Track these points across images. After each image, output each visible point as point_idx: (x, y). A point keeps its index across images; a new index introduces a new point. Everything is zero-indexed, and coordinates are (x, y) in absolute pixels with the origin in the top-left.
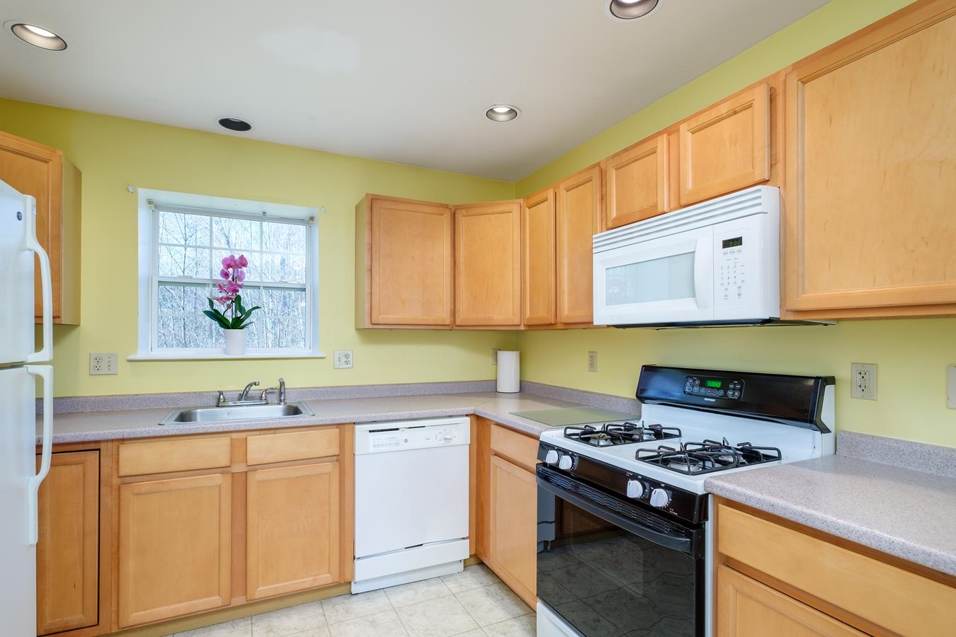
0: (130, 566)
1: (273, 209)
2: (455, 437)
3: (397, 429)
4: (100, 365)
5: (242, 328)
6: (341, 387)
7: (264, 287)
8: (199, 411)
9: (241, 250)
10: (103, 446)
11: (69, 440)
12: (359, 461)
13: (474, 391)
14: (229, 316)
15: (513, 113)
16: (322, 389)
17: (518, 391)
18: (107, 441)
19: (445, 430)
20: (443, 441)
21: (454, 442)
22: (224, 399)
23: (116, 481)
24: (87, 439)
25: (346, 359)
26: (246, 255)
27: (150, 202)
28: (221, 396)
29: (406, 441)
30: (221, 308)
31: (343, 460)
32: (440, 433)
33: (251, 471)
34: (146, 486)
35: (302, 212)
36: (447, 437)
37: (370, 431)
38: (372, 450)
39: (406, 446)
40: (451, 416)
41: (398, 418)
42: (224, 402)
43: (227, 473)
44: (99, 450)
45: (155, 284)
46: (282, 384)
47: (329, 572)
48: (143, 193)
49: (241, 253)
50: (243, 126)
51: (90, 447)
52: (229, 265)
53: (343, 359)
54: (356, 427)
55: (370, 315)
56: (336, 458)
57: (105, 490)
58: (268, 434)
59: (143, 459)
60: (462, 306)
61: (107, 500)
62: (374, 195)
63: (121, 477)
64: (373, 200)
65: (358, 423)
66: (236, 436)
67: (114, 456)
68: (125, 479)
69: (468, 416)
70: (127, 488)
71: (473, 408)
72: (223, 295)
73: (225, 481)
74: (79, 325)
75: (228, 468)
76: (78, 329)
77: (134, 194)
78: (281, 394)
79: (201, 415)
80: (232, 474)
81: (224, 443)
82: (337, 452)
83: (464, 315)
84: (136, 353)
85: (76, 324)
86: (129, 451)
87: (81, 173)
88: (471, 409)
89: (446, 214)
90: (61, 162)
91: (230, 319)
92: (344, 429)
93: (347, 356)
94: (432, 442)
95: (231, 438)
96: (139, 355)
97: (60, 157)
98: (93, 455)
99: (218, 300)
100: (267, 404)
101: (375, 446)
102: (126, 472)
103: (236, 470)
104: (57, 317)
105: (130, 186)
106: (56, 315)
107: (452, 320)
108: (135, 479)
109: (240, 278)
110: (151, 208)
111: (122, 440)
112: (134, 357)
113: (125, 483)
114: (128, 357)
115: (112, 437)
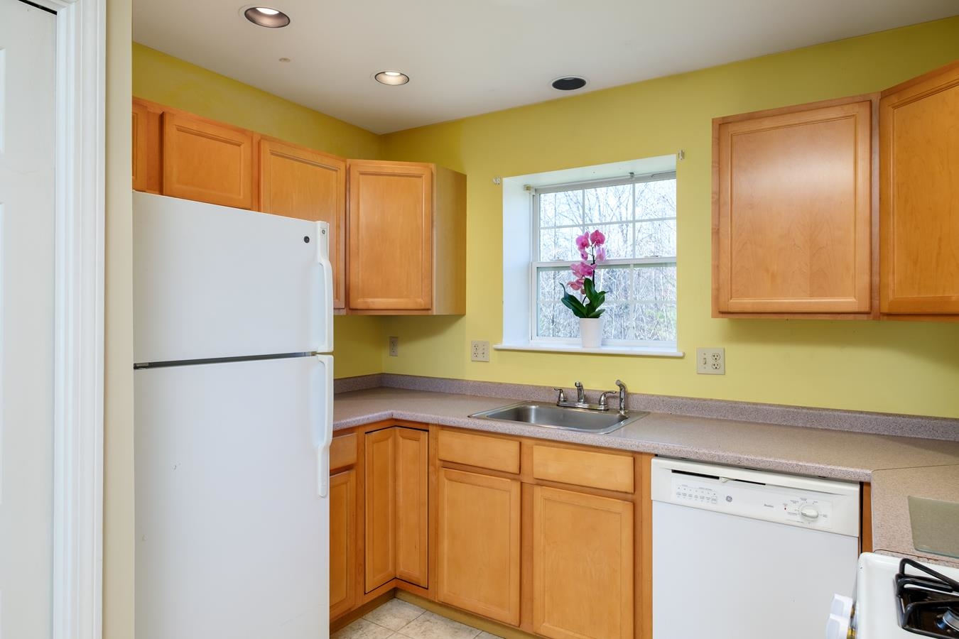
0: (445, 545)
2: (825, 516)
3: (718, 478)
5: (597, 316)
7: (634, 265)
8: (533, 407)
9: (595, 224)
10: (431, 428)
14: (586, 301)
16: (680, 400)
18: (433, 425)
19: (804, 499)
20: (798, 518)
21: (821, 523)
22: (564, 398)
23: (438, 463)
24: (418, 420)
25: (714, 362)
26: (602, 230)
27: (528, 188)
28: (562, 395)
31: (636, 502)
32: (795, 502)
33: (538, 484)
34: (455, 474)
36: (811, 512)
37: (674, 471)
38: (674, 499)
39: (729, 507)
41: (716, 460)
42: (564, 401)
43: (516, 480)
44: (428, 431)
45: (535, 270)
46: (622, 386)
48: (512, 184)
49: (596, 228)
50: (577, 83)
51: (423, 427)
52: (583, 245)
53: (711, 361)
54: (654, 461)
55: (716, 298)
56: (630, 496)
57: (431, 468)
58: (554, 447)
59: (453, 447)
60: (891, 278)
61: (433, 478)
62: (724, 118)
63: (441, 460)
64: (722, 125)
65: (656, 455)
66: (525, 442)
67: (436, 439)
68: (442, 462)
69: (862, 484)
70: (442, 471)
71: (869, 472)
72: (577, 278)
73: (515, 488)
74: (464, 315)
75: (517, 476)
76: (464, 318)
77: (500, 184)
78: (621, 400)
79: (537, 411)
80: (522, 483)
81: (513, 447)
82: (630, 489)
83: (897, 292)
84: (501, 342)
85: (458, 314)
86: (445, 437)
87: (465, 176)
88: (863, 473)
89: (863, 113)
90: (432, 173)
91: (584, 305)
92: (638, 459)
93: (715, 357)
94: (778, 514)
95: (520, 443)
96: (506, 344)
97: (431, 169)
98: (424, 436)
99: (572, 285)
100: (606, 410)
101: (679, 494)
102: (444, 455)
103: (525, 479)
104: (428, 310)
105: (496, 179)
106: (427, 307)
107: (876, 303)
108: (448, 464)
109: (601, 256)
110: (530, 193)
111: (440, 425)
112: (500, 346)
113: (443, 467)
114: (495, 346)
115: (432, 422)
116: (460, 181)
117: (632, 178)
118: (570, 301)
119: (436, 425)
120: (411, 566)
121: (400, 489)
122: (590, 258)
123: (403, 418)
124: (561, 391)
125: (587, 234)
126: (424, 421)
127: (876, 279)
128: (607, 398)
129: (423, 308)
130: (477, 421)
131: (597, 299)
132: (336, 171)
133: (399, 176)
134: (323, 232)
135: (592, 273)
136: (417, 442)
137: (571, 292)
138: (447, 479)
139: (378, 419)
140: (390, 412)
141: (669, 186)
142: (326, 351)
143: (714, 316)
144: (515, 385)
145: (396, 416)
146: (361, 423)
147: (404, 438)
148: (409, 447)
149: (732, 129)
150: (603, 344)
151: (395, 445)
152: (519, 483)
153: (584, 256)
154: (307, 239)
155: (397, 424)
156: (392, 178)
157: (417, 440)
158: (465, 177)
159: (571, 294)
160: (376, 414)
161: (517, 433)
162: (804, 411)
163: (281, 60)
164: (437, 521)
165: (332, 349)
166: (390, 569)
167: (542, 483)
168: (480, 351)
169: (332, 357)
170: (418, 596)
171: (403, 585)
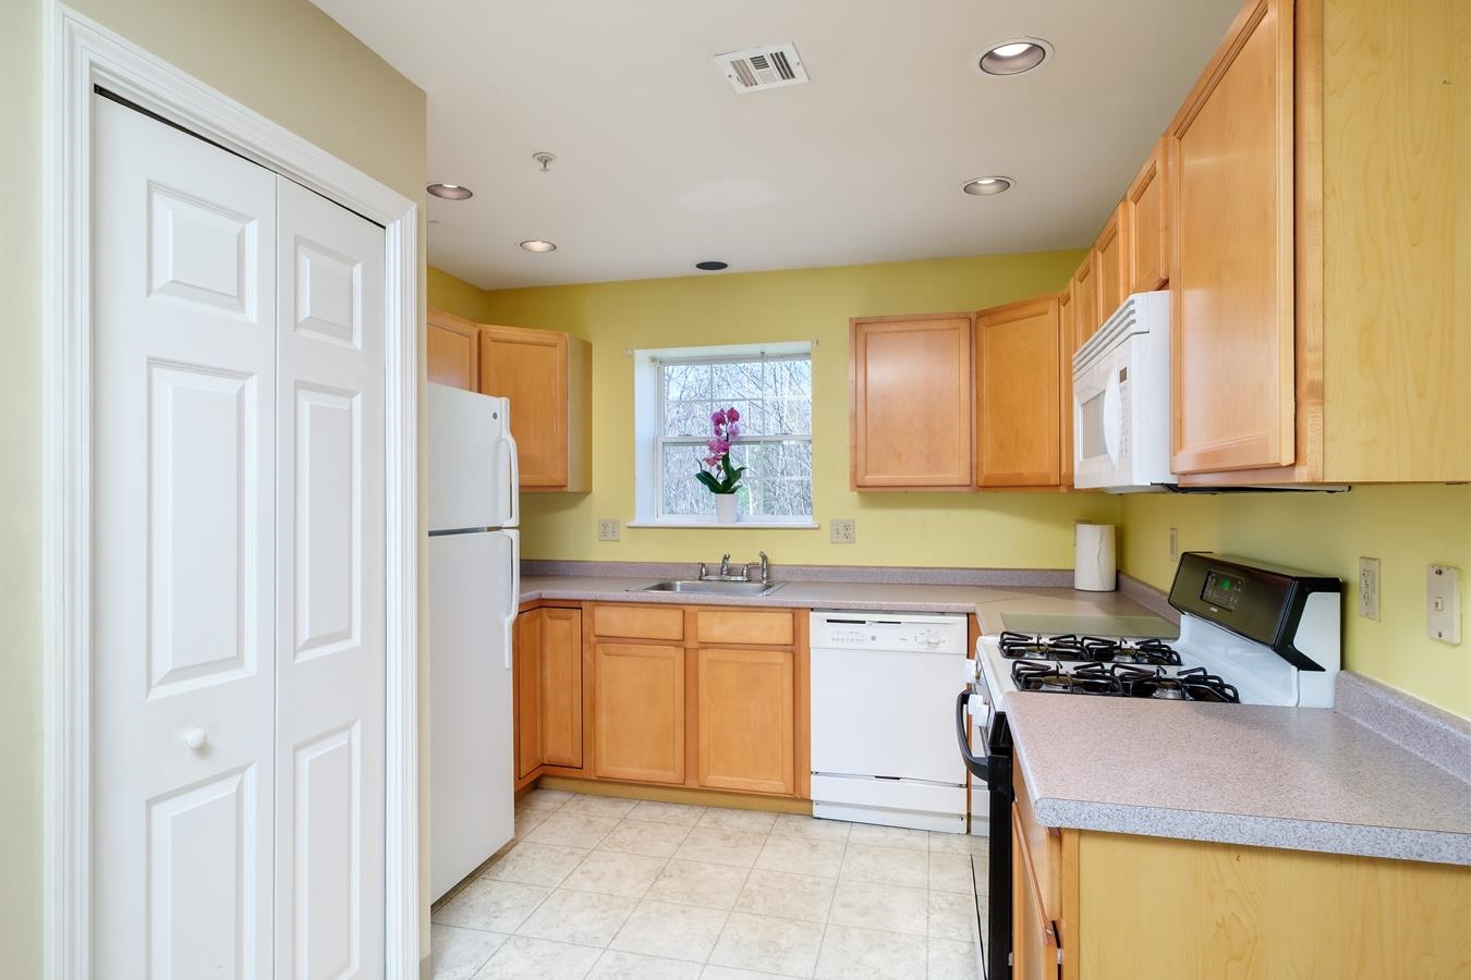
0: (603, 720)
1: (771, 348)
2: (944, 642)
3: (864, 622)
4: (608, 530)
5: (733, 492)
6: (838, 567)
7: (764, 442)
8: (679, 583)
9: (731, 401)
10: (584, 605)
11: (559, 597)
12: (814, 654)
13: (1038, 584)
14: (721, 477)
15: (1004, 184)
16: (816, 569)
17: (1113, 588)
18: (587, 601)
19: (929, 631)
20: (926, 646)
21: (941, 648)
22: (707, 572)
23: (593, 639)
24: (571, 598)
25: (846, 532)
26: (736, 406)
27: (653, 360)
28: (703, 570)
29: (874, 638)
30: (714, 473)
31: (796, 652)
32: (922, 634)
33: (702, 648)
34: (614, 648)
35: (804, 346)
36: (932, 640)
37: (828, 621)
38: (829, 644)
39: (871, 645)
40: (943, 613)
41: (863, 607)
42: (706, 575)
43: (680, 646)
44: (580, 608)
45: (660, 445)
46: (764, 558)
47: (782, 780)
48: (641, 356)
49: (732, 405)
50: (719, 266)
51: (575, 605)
52: (718, 420)
53: (842, 532)
54: (812, 614)
55: (854, 474)
56: (789, 647)
57: (585, 647)
58: (718, 611)
59: (613, 622)
60: (985, 457)
61: (587, 656)
62: (859, 318)
63: (596, 636)
64: (858, 325)
65: (812, 609)
66: (689, 609)
67: (592, 616)
68: (598, 638)
69: (968, 614)
70: (599, 648)
71: (973, 605)
72: (713, 455)
73: (678, 654)
74: (590, 492)
75: (681, 642)
76: (587, 499)
77: (632, 357)
78: (763, 570)
79: (682, 586)
80: (685, 649)
81: (677, 615)
82: (790, 641)
83: (988, 470)
84: (634, 520)
85: (586, 491)
86: (602, 612)
88: (969, 606)
89: (964, 327)
90: (566, 342)
91: (720, 482)
92: (798, 615)
93: (847, 527)
94: (911, 645)
95: (684, 611)
96: (637, 522)
97: (567, 338)
98: (576, 614)
99: (708, 461)
100: (749, 581)
101: (833, 639)
102: (599, 631)
103: (689, 645)
104: (564, 486)
106: (562, 484)
107: (974, 478)
108: (605, 639)
109: (734, 433)
110: (656, 366)
111: (596, 601)
112: (632, 524)
113: (599, 643)
114: (628, 524)
115: (588, 598)
116: (587, 348)
117: (763, 357)
118: (705, 478)
119: (590, 601)
120: (561, 749)
122: (725, 435)
123: (554, 598)
124: (703, 565)
125: (722, 410)
126: (578, 598)
127: (974, 459)
128: (748, 570)
129: (558, 484)
130: (635, 592)
131: (733, 475)
132: (469, 337)
134: (506, 408)
135: (726, 450)
136: (568, 622)
137: (707, 468)
138: (605, 654)
140: (537, 592)
141: (805, 367)
142: (515, 525)
143: (852, 490)
144: (650, 563)
145: (543, 597)
147: (551, 618)
148: (559, 628)
149: (866, 329)
150: (738, 520)
151: (542, 626)
152: (683, 650)
153: (718, 432)
154: (495, 416)
155: (545, 604)
156: (525, 346)
157: (568, 618)
158: (591, 345)
159: (708, 470)
160: (527, 594)
161: (682, 601)
162: (920, 571)
165: (518, 523)
166: (539, 755)
167: (706, 645)
168: (610, 530)
169: (518, 531)
170: (570, 778)
171: (551, 770)
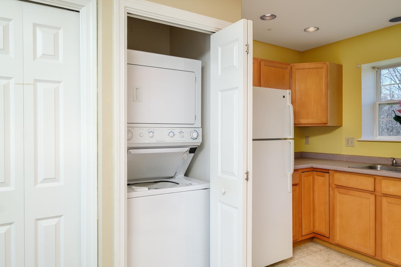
8: (379, 166)
11: (320, 167)
23: (334, 186)
24: (324, 168)
27: (374, 68)
28: (394, 161)
33: (383, 196)
42: (396, 164)
44: (329, 173)
45: (378, 105)
48: (366, 67)
51: (327, 171)
57: (331, 188)
59: (342, 180)
61: (331, 192)
66: (377, 178)
67: (333, 176)
68: (336, 186)
70: (336, 190)
73: (372, 197)
74: (342, 126)
75: (373, 192)
76: (342, 127)
77: (360, 68)
80: (375, 195)
81: (371, 180)
84: (361, 138)
85: (339, 126)
86: (337, 175)
87: (342, 65)
90: (327, 66)
95: (375, 179)
96: (363, 138)
97: (327, 64)
98: (327, 175)
99: (399, 111)
102: (336, 183)
103: (377, 194)
104: (326, 124)
105: (358, 65)
106: (326, 123)
108: (338, 187)
110: (375, 70)
111: (334, 170)
112: (360, 139)
113: (336, 188)
114: (358, 140)
115: (331, 169)
116: (340, 67)
118: (398, 118)
119: (333, 170)
120: (321, 228)
121: (316, 196)
123: (318, 168)
124: (394, 159)
126: (327, 169)
129: (324, 123)
130: (353, 169)
132: (287, 69)
133: (313, 69)
134: (289, 94)
136: (324, 178)
138: (338, 193)
139: (307, 167)
140: (311, 165)
142: (291, 138)
144: (368, 157)
145: (314, 167)
146: (301, 168)
147: (317, 176)
148: (320, 180)
151: (314, 178)
152: (374, 195)
154: (284, 97)
155: (314, 170)
156: (310, 70)
157: (324, 176)
159: (399, 115)
160: (306, 165)
161: (373, 174)
163: (268, 30)
164: (333, 210)
165: (293, 137)
166: (312, 228)
167: (385, 195)
168: (350, 142)
169: (293, 140)
170: (325, 241)
171: (316, 236)
